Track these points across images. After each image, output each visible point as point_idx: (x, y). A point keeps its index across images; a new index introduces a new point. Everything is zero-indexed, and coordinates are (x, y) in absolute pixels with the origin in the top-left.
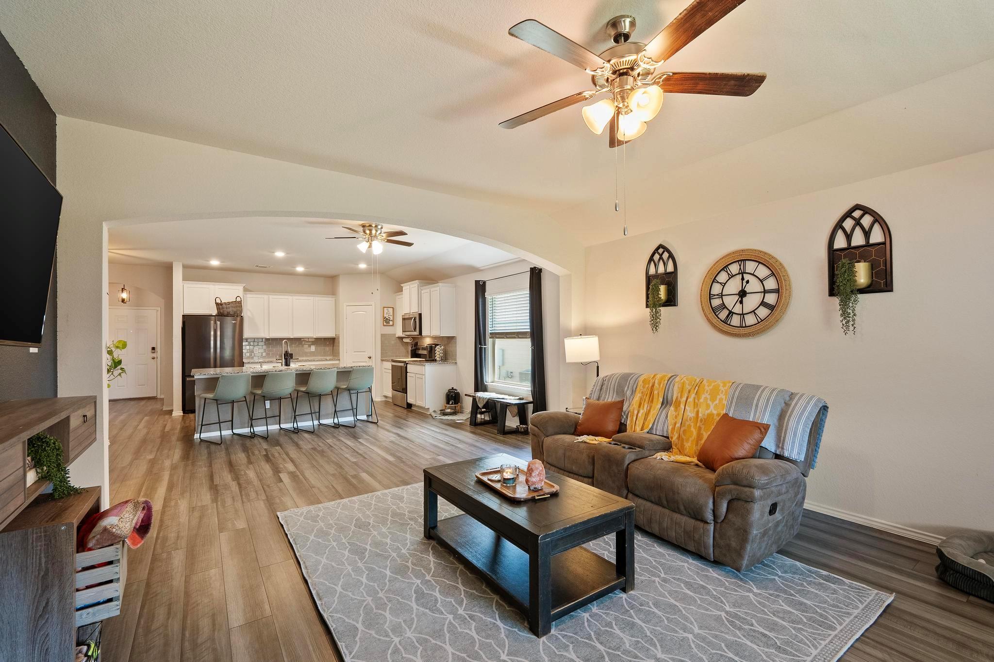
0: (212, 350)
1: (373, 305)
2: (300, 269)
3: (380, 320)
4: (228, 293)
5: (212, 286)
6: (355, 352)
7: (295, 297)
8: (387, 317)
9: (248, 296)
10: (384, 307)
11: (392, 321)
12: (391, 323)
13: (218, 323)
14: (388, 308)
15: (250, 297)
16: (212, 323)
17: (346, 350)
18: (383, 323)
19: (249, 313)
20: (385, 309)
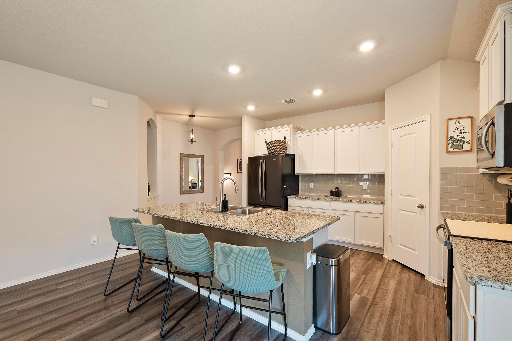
1: (428, 120)
3: (440, 144)
4: (278, 134)
5: (271, 131)
6: (402, 195)
8: (455, 138)
9: (298, 135)
10: (449, 120)
11: (468, 142)
12: (467, 147)
13: (265, 161)
14: (460, 120)
15: (300, 136)
16: (261, 161)
17: (392, 192)
18: (447, 149)
19: (299, 152)
20: (452, 123)
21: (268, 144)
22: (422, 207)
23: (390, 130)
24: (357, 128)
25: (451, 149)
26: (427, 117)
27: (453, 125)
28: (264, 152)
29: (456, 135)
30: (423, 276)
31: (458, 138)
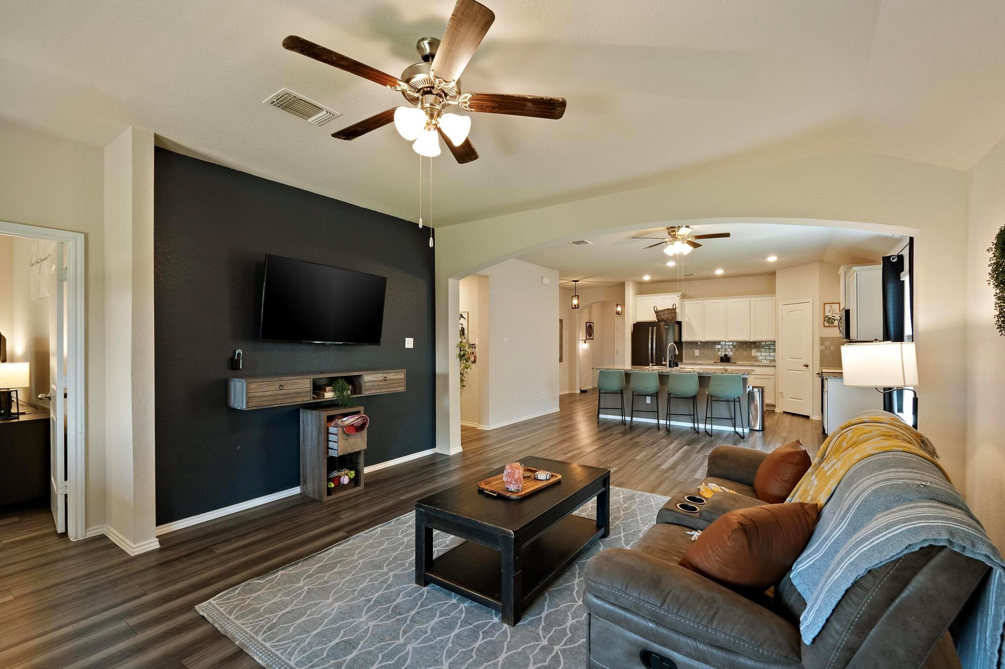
0: (650, 351)
1: (811, 302)
2: (719, 272)
3: (819, 320)
4: (665, 301)
5: (655, 297)
6: (791, 358)
7: (729, 300)
8: (829, 316)
9: (686, 303)
10: (825, 304)
11: (837, 320)
12: (836, 323)
13: (655, 328)
14: (832, 304)
15: (688, 303)
16: (650, 328)
17: (782, 356)
18: (824, 324)
19: (687, 319)
20: (827, 306)
21: (656, 312)
22: (807, 366)
23: (781, 305)
24: (748, 299)
25: (826, 324)
26: (810, 300)
27: (828, 307)
28: (653, 318)
29: (830, 315)
30: (808, 417)
31: (831, 317)
